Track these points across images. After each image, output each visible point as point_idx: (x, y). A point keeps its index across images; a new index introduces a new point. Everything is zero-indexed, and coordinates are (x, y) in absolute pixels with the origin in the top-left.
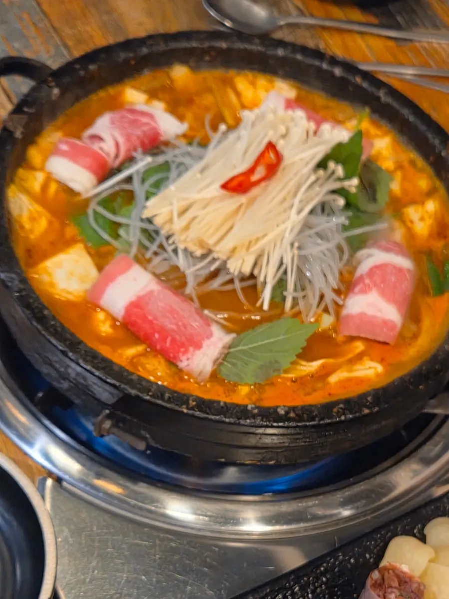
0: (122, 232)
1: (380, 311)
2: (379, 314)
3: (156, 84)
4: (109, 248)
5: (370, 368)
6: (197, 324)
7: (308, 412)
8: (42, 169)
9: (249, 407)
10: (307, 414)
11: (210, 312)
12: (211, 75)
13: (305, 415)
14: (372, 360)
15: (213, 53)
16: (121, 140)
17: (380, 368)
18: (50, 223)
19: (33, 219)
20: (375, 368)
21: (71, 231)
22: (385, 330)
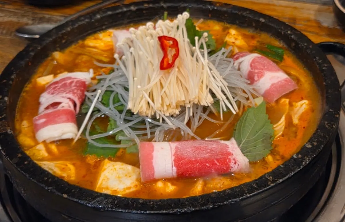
0: (120, 138)
1: (278, 78)
2: (279, 79)
3: (49, 68)
4: (121, 150)
5: (302, 105)
6: (214, 145)
7: (319, 137)
8: (37, 143)
9: (295, 156)
10: (320, 138)
11: (208, 138)
12: (73, 48)
13: (320, 139)
14: (297, 102)
15: (66, 37)
16: (71, 95)
17: (306, 102)
18: (74, 165)
19: (63, 170)
20: (305, 103)
21: (91, 159)
22: (290, 84)
